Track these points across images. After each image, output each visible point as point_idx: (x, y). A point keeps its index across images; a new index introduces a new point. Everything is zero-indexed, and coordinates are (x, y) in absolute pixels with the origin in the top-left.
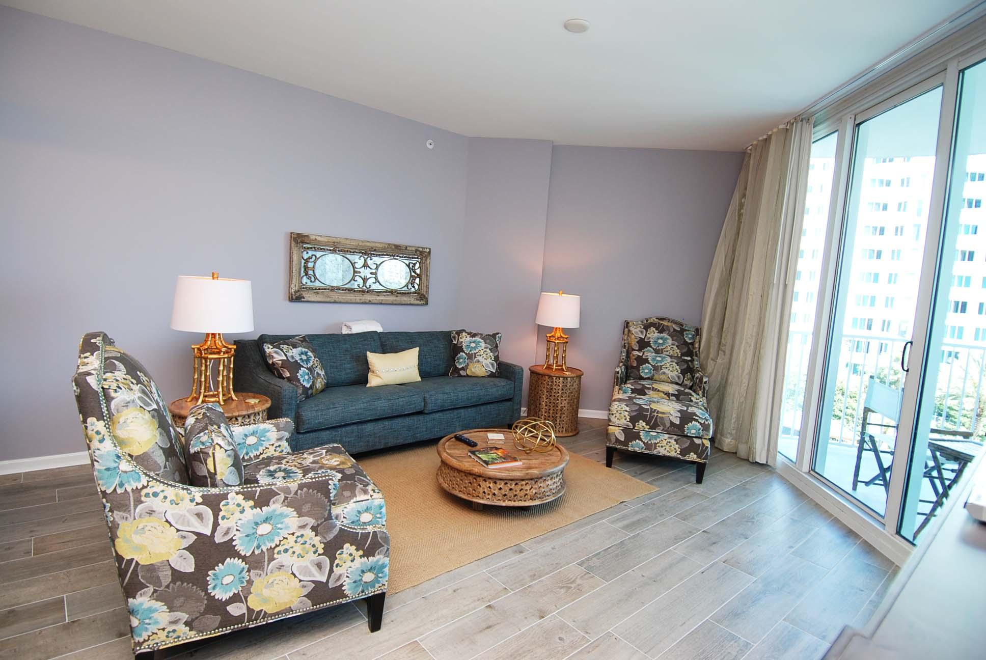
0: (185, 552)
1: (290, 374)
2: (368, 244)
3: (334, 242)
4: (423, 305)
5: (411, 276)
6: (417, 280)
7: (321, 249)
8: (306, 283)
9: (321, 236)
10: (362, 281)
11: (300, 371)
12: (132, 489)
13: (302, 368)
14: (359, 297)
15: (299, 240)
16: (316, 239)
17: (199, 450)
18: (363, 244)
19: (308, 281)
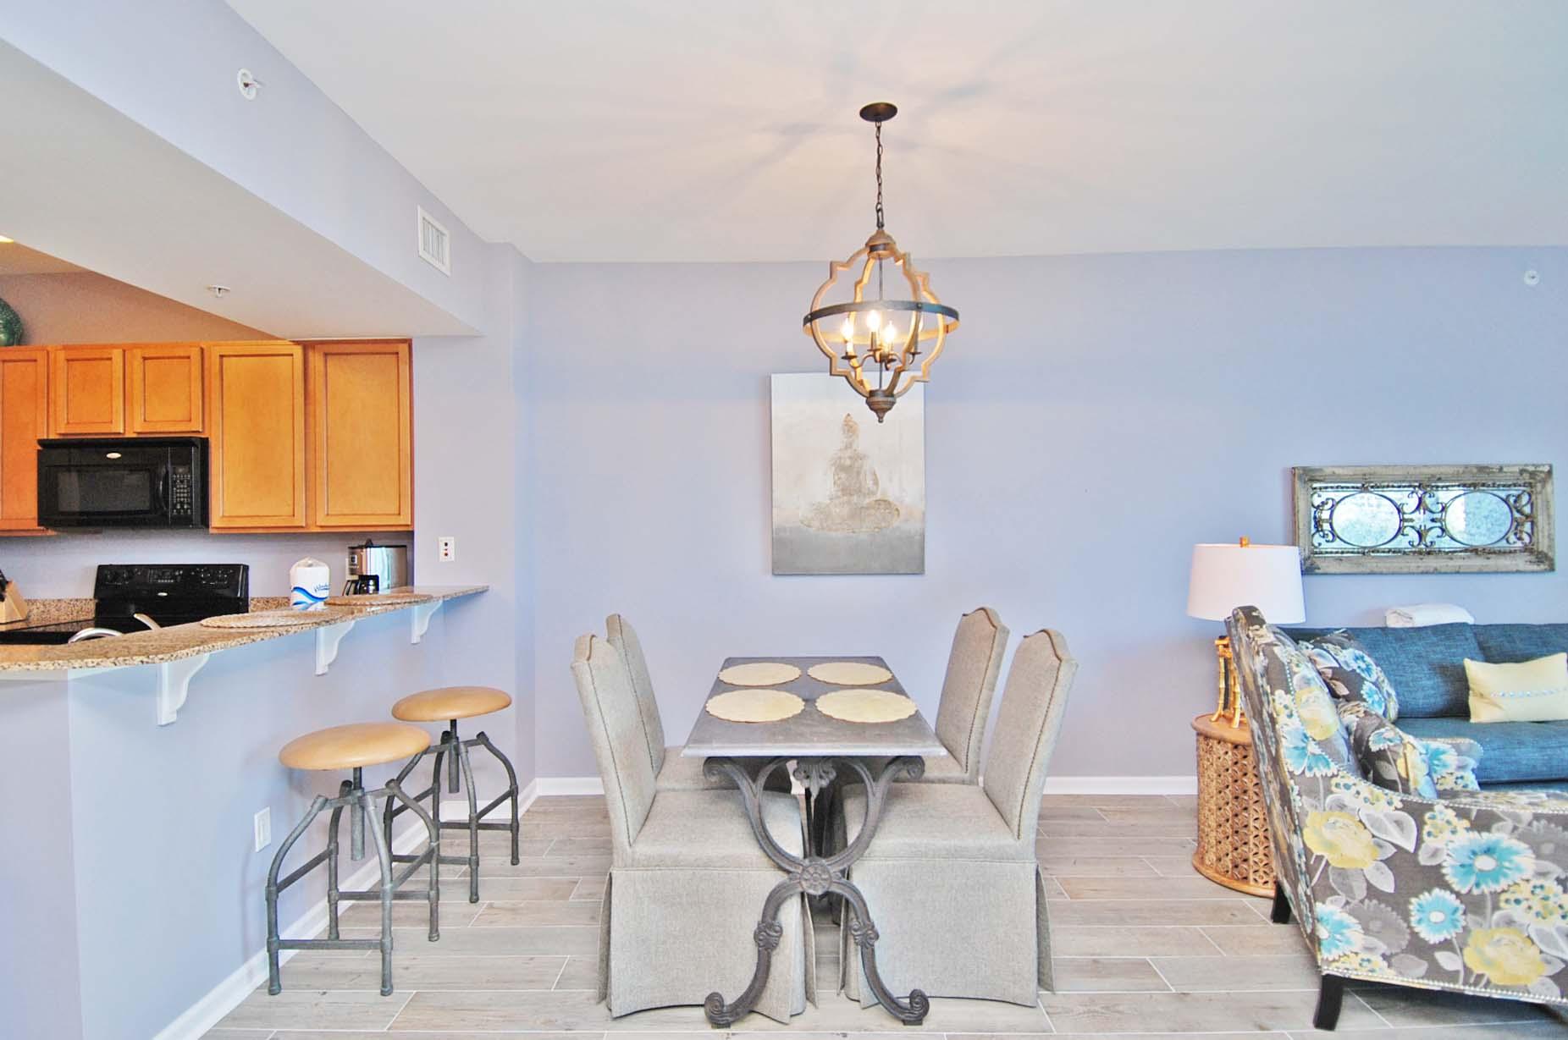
0: (1383, 865)
1: (1350, 691)
2: (1426, 471)
3: (1365, 475)
4: (1545, 571)
5: (1513, 519)
6: (1527, 527)
7: (1342, 488)
8: (1320, 544)
9: (1340, 467)
10: (1417, 535)
11: (1364, 687)
12: (1322, 776)
13: (1365, 682)
14: (1414, 563)
15: (1308, 477)
16: (1334, 473)
17: (1386, 747)
18: (1418, 471)
19: (1323, 541)
